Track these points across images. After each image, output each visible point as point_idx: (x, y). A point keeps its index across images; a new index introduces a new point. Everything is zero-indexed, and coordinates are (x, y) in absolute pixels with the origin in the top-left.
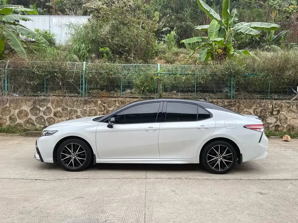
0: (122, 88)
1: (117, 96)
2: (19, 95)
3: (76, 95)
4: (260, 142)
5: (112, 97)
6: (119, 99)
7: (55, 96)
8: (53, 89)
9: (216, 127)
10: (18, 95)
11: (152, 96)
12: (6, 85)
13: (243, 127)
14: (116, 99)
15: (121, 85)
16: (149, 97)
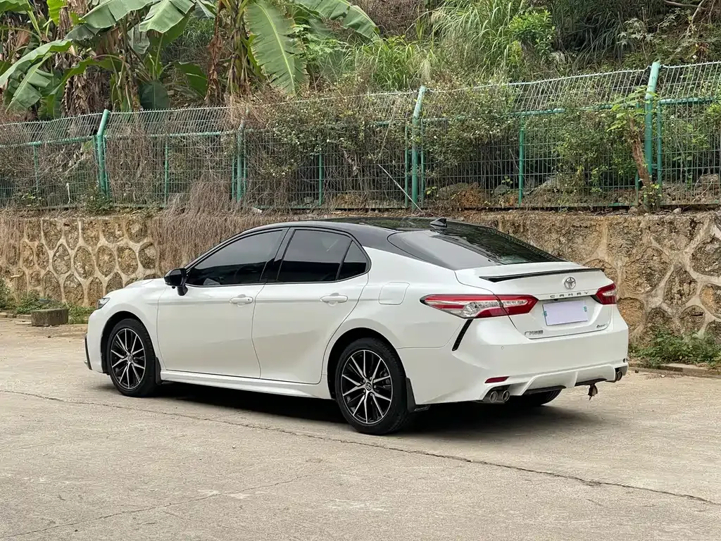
0: (521, 173)
1: (507, 205)
2: (263, 210)
3: (395, 204)
4: (456, 347)
5: (491, 210)
6: (507, 218)
7: (341, 210)
8: (336, 188)
9: (362, 297)
10: (261, 211)
11: (622, 202)
12: (239, 180)
13: (421, 301)
14: (498, 216)
15: (517, 162)
16: (612, 204)
